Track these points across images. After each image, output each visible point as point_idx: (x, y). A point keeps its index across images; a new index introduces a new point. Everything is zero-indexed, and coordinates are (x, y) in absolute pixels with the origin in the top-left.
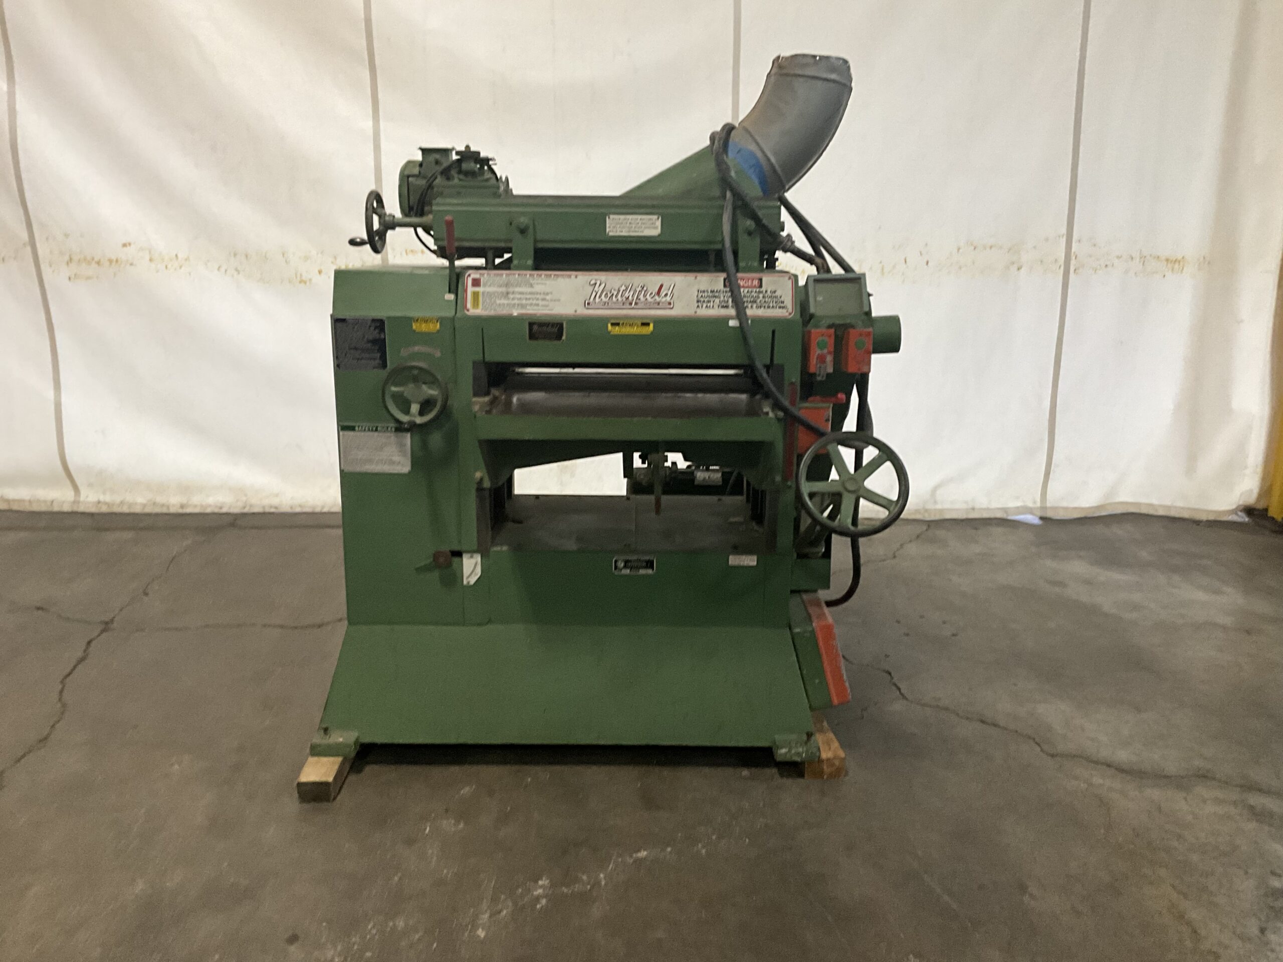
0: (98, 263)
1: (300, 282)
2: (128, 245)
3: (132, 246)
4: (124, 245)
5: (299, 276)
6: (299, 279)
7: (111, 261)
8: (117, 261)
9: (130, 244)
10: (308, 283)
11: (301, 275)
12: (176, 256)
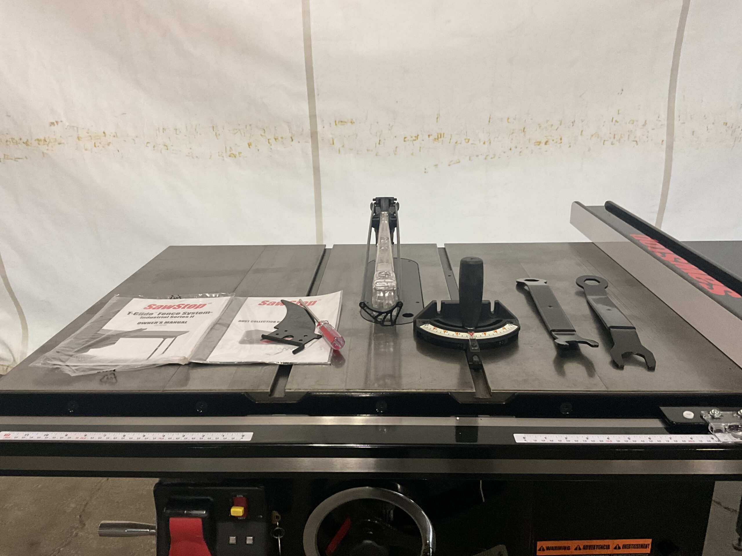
0: (26, 143)
1: (230, 156)
2: (56, 123)
3: (60, 124)
4: (52, 124)
5: (228, 149)
6: (229, 153)
7: (39, 140)
8: (45, 140)
9: (57, 122)
10: (237, 156)
11: (231, 148)
12: (104, 133)
